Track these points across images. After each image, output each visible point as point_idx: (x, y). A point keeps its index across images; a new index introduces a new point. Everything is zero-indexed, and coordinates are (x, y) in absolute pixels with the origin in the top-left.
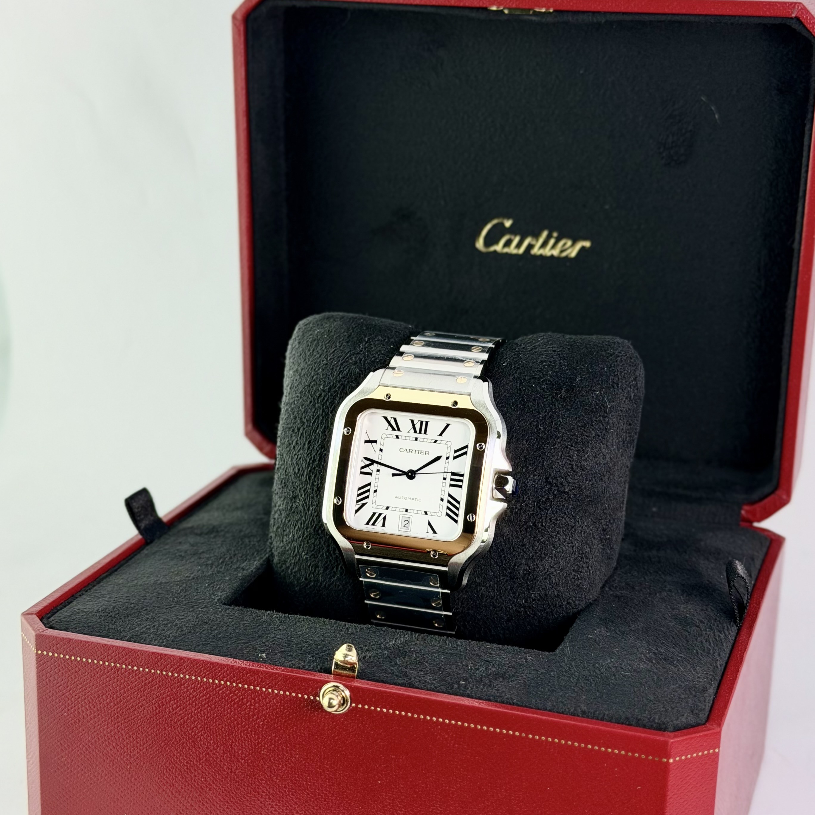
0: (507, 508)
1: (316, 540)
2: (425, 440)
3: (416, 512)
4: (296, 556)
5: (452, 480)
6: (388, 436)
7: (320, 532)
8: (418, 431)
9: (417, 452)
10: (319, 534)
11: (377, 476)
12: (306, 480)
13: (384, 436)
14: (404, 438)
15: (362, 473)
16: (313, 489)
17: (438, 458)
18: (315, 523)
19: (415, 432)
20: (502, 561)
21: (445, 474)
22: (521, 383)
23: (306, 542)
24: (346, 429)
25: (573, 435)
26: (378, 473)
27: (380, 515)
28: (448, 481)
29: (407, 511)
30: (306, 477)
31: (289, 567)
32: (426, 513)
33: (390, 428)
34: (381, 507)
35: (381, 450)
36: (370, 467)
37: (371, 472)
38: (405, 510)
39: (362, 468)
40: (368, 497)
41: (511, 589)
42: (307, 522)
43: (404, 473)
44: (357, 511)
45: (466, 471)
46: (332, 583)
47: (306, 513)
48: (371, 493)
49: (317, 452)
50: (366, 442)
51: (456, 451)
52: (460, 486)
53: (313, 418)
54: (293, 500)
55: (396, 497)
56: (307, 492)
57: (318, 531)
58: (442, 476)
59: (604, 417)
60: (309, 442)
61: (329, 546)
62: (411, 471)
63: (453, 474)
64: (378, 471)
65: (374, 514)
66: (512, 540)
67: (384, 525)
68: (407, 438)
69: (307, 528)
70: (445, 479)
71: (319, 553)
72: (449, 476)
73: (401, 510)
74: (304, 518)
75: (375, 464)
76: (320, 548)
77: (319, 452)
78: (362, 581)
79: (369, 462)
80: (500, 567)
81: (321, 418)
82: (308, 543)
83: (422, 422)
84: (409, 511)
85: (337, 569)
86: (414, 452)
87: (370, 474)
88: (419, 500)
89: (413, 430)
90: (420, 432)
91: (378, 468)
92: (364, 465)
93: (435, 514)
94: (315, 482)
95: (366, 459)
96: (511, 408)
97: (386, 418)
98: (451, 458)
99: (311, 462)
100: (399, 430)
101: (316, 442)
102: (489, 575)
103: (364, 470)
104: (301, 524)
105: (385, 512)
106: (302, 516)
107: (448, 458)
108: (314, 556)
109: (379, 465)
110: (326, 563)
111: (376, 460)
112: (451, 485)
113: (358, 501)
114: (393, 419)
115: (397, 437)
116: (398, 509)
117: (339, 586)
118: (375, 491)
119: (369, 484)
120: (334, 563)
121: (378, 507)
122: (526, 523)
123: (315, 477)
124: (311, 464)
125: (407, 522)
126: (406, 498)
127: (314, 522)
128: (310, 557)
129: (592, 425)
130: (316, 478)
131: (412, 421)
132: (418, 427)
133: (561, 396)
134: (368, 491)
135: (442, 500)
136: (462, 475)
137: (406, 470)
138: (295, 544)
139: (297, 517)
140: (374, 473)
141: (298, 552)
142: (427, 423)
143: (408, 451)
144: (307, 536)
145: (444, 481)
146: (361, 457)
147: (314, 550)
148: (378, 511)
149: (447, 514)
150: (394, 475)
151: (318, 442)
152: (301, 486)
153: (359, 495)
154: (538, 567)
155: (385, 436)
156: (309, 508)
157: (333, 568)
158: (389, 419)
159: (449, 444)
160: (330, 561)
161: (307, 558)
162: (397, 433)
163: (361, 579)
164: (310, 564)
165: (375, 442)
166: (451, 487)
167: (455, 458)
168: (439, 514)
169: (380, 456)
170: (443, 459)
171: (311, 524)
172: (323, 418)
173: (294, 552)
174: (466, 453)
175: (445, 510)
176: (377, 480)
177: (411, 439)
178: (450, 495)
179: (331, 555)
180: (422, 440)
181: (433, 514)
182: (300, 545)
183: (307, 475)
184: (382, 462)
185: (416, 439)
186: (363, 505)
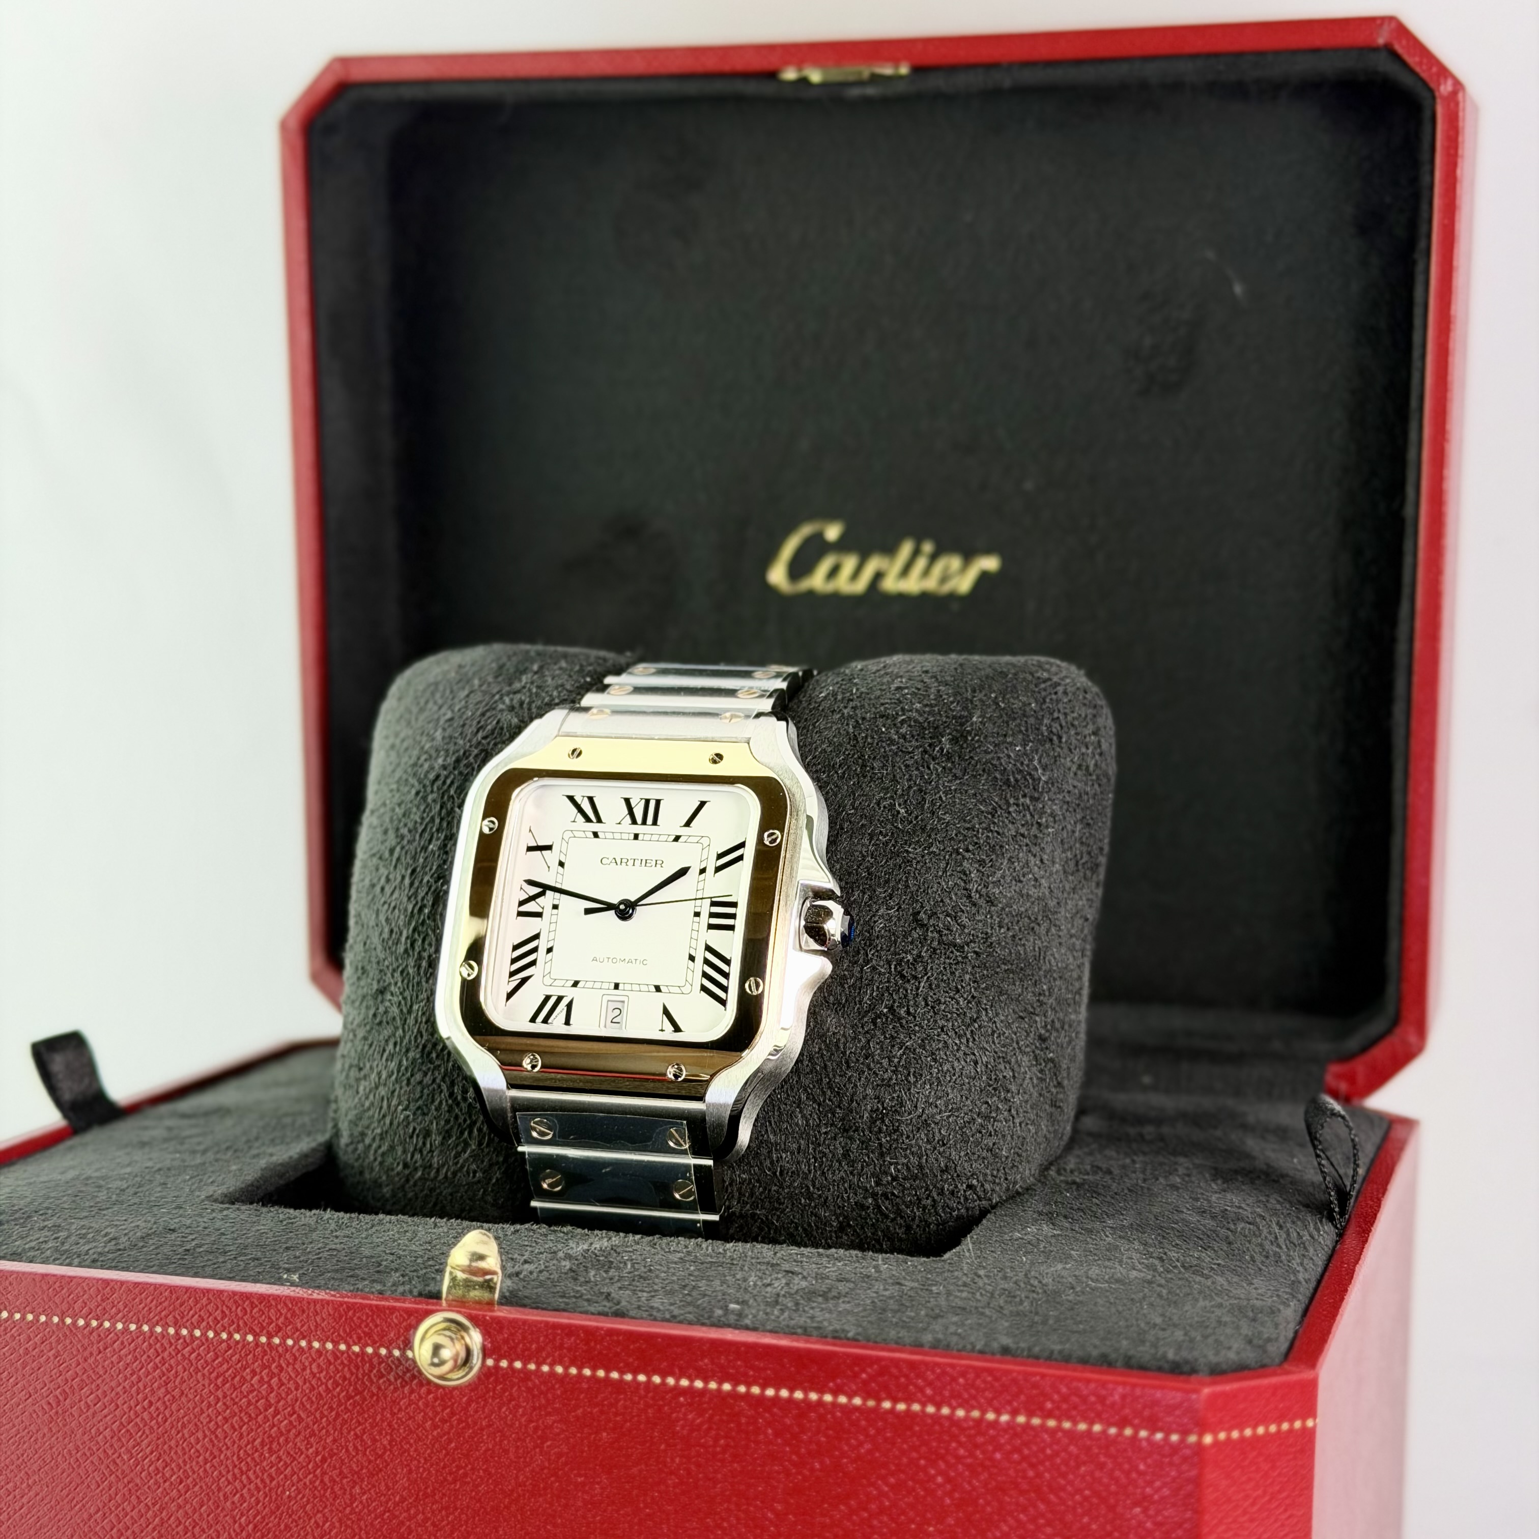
0: (831, 976)
1: (425, 1074)
2: (655, 838)
3: (636, 987)
4: (384, 1116)
5: (712, 915)
6: (577, 834)
7: (434, 1055)
8: (639, 819)
9: (637, 863)
10: (431, 1062)
11: (554, 919)
12: (406, 951)
13: (567, 835)
14: (609, 836)
15: (520, 914)
16: (419, 967)
17: (683, 872)
18: (425, 1037)
19: (634, 822)
20: (824, 1093)
21: (699, 902)
22: (857, 726)
23: (405, 1082)
24: (486, 822)
25: (968, 829)
26: (555, 911)
27: (560, 999)
28: (704, 919)
29: (617, 986)
30: (406, 943)
31: (370, 1146)
32: (658, 989)
33: (580, 818)
34: (562, 983)
35: (561, 864)
36: (540, 900)
37: (540, 910)
38: (612, 986)
39: (521, 903)
40: (533, 963)
41: (846, 1155)
42: (407, 1038)
43: (609, 907)
44: (510, 996)
45: (741, 894)
46: (462, 1167)
47: (405, 1020)
48: (541, 955)
49: (429, 889)
50: (530, 849)
51: (720, 856)
52: (731, 928)
53: (421, 824)
54: (380, 998)
55: (595, 959)
56: (408, 974)
57: (430, 1053)
58: (691, 907)
59: (1033, 799)
60: (414, 871)
61: (452, 1084)
62: (626, 902)
63: (714, 904)
64: (555, 907)
65: (548, 998)
66: (845, 1044)
67: (567, 1023)
68: (617, 836)
69: (408, 1050)
70: (697, 914)
71: (433, 1101)
72: (705, 908)
73: (605, 986)
74: (400, 1032)
75: (548, 893)
76: (434, 1089)
77: (433, 889)
78: (523, 1153)
79: (539, 890)
80: (819, 1105)
81: (437, 821)
82: (408, 1084)
83: (647, 802)
84: (621, 987)
85: (470, 1133)
86: (631, 863)
87: (539, 915)
88: (643, 962)
89: (628, 819)
90: (644, 822)
91: (556, 902)
92: (524, 897)
93: (677, 990)
94: (425, 950)
95: (531, 883)
96: (836, 772)
97: (571, 799)
98: (711, 870)
99: (416, 911)
100: (599, 820)
101: (428, 869)
102: (797, 1124)
103: (524, 908)
104: (395, 1044)
105: (569, 993)
106: (396, 1028)
107: (703, 871)
108: (422, 1111)
109: (557, 895)
110: (447, 1122)
111: (552, 884)
112: (711, 927)
113: (512, 974)
114: (586, 800)
115: (596, 835)
116: (598, 985)
117: (475, 1172)
118: (550, 950)
119: (536, 937)
120: (465, 1120)
121: (556, 983)
122: (872, 1008)
123: (424, 940)
124: (416, 916)
125: (618, 1012)
126: (614, 960)
127: (422, 1036)
128: (414, 1114)
129: (1009, 813)
130: (427, 942)
131: (627, 801)
132: (639, 814)
133: (942, 749)
134: (535, 950)
135: (692, 958)
136: (734, 905)
137: (615, 901)
138: (382, 1091)
139: (386, 1033)
140: (548, 912)
141: (389, 1106)
142: (658, 802)
143: (619, 862)
144: (406, 1069)
145: (697, 919)
146: (519, 881)
147: (421, 1097)
148: (555, 992)
149: (704, 989)
150: (588, 911)
151: (431, 869)
152: (395, 965)
153: (514, 961)
154: (902, 1105)
155: (570, 834)
156: (411, 1006)
157: (462, 1133)
158: (578, 799)
159: (705, 841)
160: (457, 1117)
161: (408, 1116)
162: (595, 827)
163: (520, 1149)
164: (414, 1129)
165: (549, 848)
166: (710, 931)
167: (718, 869)
168: (686, 989)
169: (559, 876)
170: (693, 874)
171: (416, 1041)
172: (442, 819)
173: (381, 1108)
174: (740, 858)
175: (698, 980)
176: (553, 927)
177: (625, 836)
178: (708, 948)
179: (458, 1104)
180: (647, 837)
181: (672, 989)
182: (393, 1092)
183: (407, 938)
184: (565, 887)
185: (636, 837)
186: (524, 981)
